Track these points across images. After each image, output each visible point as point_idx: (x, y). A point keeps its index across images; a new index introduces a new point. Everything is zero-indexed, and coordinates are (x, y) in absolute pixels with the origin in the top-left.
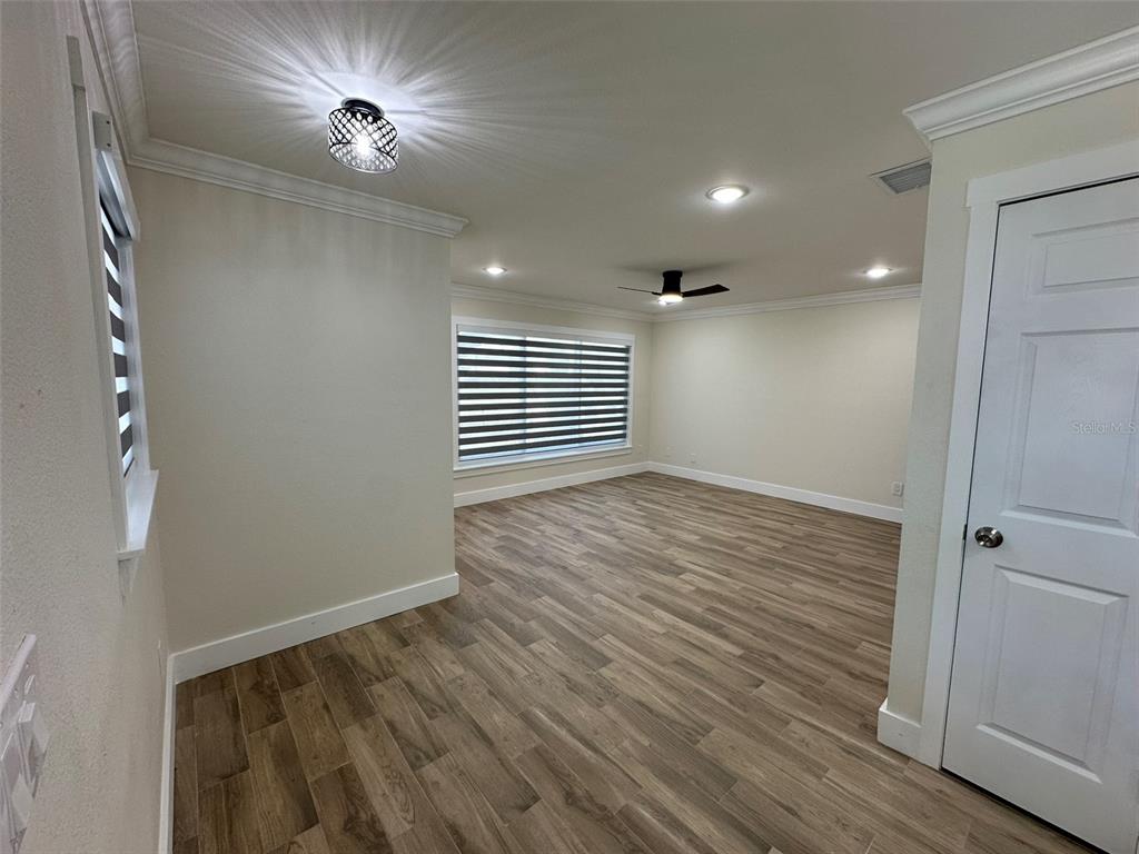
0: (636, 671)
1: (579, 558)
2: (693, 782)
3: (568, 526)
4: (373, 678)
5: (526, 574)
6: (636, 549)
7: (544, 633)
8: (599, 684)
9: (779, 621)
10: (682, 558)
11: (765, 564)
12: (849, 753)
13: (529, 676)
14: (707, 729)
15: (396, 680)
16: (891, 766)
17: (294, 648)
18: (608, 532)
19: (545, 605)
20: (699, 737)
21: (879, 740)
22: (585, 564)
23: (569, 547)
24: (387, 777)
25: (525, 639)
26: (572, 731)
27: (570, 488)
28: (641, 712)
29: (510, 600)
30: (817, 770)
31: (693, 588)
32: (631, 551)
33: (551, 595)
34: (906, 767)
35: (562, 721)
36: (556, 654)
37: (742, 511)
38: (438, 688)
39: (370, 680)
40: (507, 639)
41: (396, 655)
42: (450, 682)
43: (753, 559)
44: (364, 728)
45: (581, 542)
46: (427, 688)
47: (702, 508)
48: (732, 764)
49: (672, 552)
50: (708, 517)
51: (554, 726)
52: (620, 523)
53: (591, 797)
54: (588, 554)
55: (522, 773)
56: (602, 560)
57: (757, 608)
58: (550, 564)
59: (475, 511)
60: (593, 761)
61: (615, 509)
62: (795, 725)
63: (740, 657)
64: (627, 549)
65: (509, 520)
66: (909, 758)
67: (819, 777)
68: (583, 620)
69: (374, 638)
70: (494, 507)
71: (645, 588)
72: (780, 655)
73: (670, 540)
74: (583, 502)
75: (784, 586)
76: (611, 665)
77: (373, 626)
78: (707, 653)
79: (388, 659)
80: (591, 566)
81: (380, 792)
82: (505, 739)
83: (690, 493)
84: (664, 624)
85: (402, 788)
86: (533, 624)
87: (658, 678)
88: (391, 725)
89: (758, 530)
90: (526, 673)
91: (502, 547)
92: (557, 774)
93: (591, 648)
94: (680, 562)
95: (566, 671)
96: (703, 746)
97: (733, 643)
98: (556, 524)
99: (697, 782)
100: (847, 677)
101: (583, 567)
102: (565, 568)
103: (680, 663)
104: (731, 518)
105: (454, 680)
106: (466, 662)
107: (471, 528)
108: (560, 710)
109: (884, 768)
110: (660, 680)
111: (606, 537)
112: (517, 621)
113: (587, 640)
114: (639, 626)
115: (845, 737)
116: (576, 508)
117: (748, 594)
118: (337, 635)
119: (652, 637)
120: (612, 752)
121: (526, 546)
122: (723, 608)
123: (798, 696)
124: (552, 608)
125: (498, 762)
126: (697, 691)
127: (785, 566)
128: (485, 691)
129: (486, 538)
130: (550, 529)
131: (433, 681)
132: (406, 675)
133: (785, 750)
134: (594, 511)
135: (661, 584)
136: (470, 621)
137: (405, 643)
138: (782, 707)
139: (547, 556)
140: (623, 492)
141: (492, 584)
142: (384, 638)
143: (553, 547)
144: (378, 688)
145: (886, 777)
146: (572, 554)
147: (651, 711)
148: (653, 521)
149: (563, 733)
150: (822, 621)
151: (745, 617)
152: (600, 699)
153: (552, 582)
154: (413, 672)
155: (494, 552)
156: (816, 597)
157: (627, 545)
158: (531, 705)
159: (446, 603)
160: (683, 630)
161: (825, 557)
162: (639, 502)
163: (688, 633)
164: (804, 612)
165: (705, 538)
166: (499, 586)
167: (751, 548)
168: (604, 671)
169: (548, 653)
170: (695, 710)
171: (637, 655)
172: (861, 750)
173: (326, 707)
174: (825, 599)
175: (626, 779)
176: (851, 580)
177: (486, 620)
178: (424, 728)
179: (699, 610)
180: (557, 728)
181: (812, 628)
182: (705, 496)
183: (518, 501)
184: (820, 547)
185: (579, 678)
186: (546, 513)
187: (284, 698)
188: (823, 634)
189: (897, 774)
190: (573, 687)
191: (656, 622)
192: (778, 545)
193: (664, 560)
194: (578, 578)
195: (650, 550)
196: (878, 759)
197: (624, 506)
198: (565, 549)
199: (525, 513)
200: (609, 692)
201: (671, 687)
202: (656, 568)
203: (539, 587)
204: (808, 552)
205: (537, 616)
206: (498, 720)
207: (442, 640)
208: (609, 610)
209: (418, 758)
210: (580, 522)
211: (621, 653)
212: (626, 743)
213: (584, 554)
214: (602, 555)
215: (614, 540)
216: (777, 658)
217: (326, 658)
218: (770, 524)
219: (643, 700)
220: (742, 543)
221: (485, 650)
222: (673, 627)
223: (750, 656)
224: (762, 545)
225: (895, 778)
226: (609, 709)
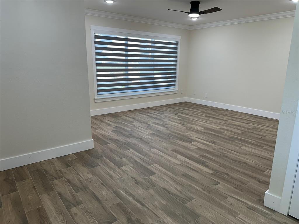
0: (165, 177)
1: (148, 135)
2: (181, 217)
3: (145, 123)
4: (54, 178)
5: (124, 141)
6: (173, 132)
7: (128, 163)
8: (148, 182)
9: (232, 161)
10: (193, 136)
11: (231, 139)
12: (250, 209)
13: (119, 178)
14: (191, 199)
15: (63, 179)
16: (267, 214)
17: (22, 167)
18: (163, 126)
19: (130, 153)
20: (187, 202)
21: (264, 205)
22: (150, 137)
23: (144, 131)
24: (57, 211)
25: (119, 165)
26: (134, 198)
27: (149, 108)
28: (165, 193)
29: (116, 150)
30: (235, 214)
31: (196, 148)
32: (171, 133)
33: (134, 149)
34: (274, 214)
35: (130, 194)
36: (132, 170)
37: (226, 118)
38: (81, 182)
39: (53, 179)
40: (112, 164)
41: (64, 170)
42: (86, 180)
43: (227, 137)
44: (49, 195)
45: (150, 129)
46: (76, 182)
47: (207, 116)
48: (198, 211)
49: (189, 134)
50: (210, 120)
51: (127, 196)
52: (168, 122)
53: (138, 220)
54: (152, 134)
55: (111, 212)
56: (158, 136)
57: (224, 156)
58: (135, 137)
59: (105, 117)
60: (141, 208)
61: (167, 116)
62: (229, 199)
63: (212, 174)
64: (170, 132)
65: (120, 120)
66: (275, 211)
67: (235, 217)
68: (146, 158)
69: (56, 164)
70: (114, 116)
71: (175, 147)
72: (229, 173)
73: (190, 129)
74: (153, 113)
75: (238, 148)
76: (155, 175)
77: (56, 160)
78: (197, 172)
79: (61, 171)
80: (152, 138)
81: (53, 216)
82: (106, 200)
83: (204, 111)
84: (181, 161)
85: (62, 215)
86: (124, 159)
87: (174, 180)
88: (60, 194)
89: (231, 126)
90: (119, 177)
91: (115, 130)
92: (125, 212)
93: (147, 169)
94: (193, 138)
95: (135, 177)
96: (188, 205)
97: (210, 169)
98: (140, 122)
99: (183, 217)
100: (257, 182)
101: (149, 138)
102: (141, 139)
103: (185, 175)
104: (219, 121)
105: (87, 179)
106: (93, 173)
107: (103, 123)
108: (130, 191)
109: (263, 214)
110: (175, 181)
111: (161, 127)
112: (117, 158)
113: (146, 165)
114: (170, 161)
115: (250, 203)
116: (150, 116)
117: (221, 151)
118: (40, 162)
119: (175, 165)
120: (149, 205)
121: (126, 130)
122: (208, 155)
123: (234, 189)
124: (133, 154)
125: (102, 208)
126: (190, 185)
127: (241, 140)
128: (100, 184)
129: (109, 127)
130: (137, 124)
131: (79, 180)
132: (67, 177)
133: (222, 207)
134: (158, 117)
135: (182, 145)
136: (97, 158)
137: (68, 166)
138: (225, 192)
139: (134, 134)
140: (172, 110)
141: (108, 145)
142: (60, 164)
143: (138, 131)
144: (56, 181)
145: (263, 217)
146: (146, 134)
147: (169, 192)
148: (183, 121)
149: (130, 199)
150: (251, 161)
151: (217, 159)
152: (148, 187)
153: (135, 144)
154: (71, 176)
155: (111, 132)
156: (252, 152)
157: (170, 131)
158: (119, 188)
159: (88, 152)
160: (188, 163)
161: (260, 137)
162: (179, 114)
163: (190, 164)
164: (244, 158)
165: (206, 128)
166: (112, 145)
167: (226, 133)
168: (152, 177)
169: (128, 170)
170: (188, 193)
171: (166, 171)
172: (255, 208)
173: (34, 187)
174: (256, 153)
175: (154, 215)
176: (270, 146)
177: (104, 158)
178: (73, 196)
179: (197, 156)
180: (128, 197)
181: (246, 164)
182: (209, 112)
183: (125, 113)
184: (259, 133)
185: (140, 179)
186: (137, 118)
187: (17, 184)
188: (252, 167)
189: (268, 216)
190: (137, 182)
191: (177, 160)
192: (240, 132)
193: (185, 136)
194: (146, 143)
195: (180, 133)
196: (262, 211)
197: (171, 115)
198: (142, 132)
199: (127, 118)
200: (153, 185)
201: (179, 184)
202: (182, 140)
203: (129, 146)
204: (253, 135)
205: (126, 156)
206: (104, 193)
207: (84, 165)
208: (158, 155)
209: (70, 205)
210: (151, 121)
211: (160, 171)
212: (156, 203)
213: (151, 134)
214: (158, 134)
215: (164, 129)
216: (228, 175)
217: (35, 171)
218: (238, 123)
219: (166, 188)
220: (222, 131)
221: (102, 169)
222: (184, 162)
223: (216, 173)
224: (232, 132)
225: (267, 218)
226: (151, 191)
